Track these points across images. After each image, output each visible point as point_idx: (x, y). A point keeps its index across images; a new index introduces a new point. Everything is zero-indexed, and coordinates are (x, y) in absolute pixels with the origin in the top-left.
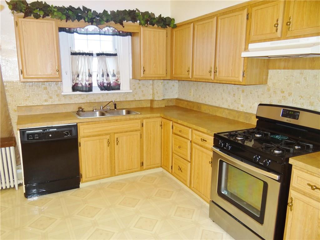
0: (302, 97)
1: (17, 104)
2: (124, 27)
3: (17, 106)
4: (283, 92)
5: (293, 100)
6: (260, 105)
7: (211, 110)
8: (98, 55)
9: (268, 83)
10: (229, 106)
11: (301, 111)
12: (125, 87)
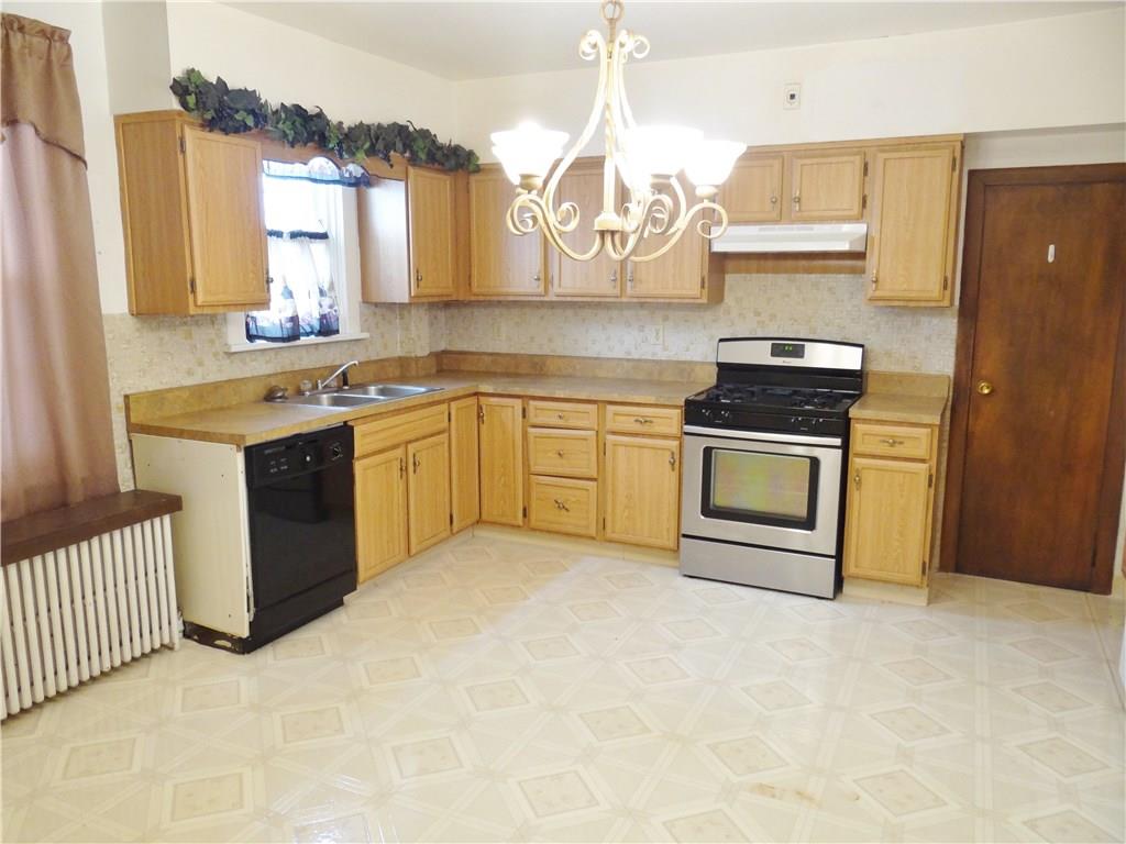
0: (796, 321)
1: (122, 389)
2: (392, 166)
3: (123, 393)
4: (758, 314)
5: (779, 327)
6: (721, 340)
7: (578, 367)
8: (294, 235)
9: (726, 297)
10: (629, 353)
11: (807, 344)
12: (349, 328)
